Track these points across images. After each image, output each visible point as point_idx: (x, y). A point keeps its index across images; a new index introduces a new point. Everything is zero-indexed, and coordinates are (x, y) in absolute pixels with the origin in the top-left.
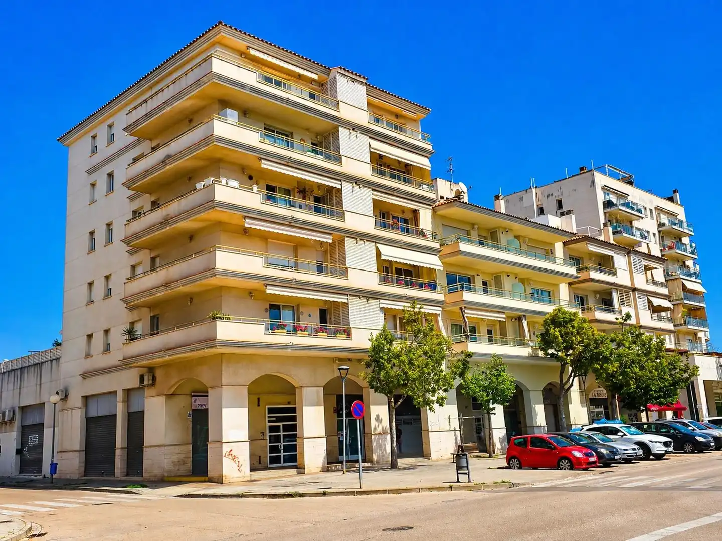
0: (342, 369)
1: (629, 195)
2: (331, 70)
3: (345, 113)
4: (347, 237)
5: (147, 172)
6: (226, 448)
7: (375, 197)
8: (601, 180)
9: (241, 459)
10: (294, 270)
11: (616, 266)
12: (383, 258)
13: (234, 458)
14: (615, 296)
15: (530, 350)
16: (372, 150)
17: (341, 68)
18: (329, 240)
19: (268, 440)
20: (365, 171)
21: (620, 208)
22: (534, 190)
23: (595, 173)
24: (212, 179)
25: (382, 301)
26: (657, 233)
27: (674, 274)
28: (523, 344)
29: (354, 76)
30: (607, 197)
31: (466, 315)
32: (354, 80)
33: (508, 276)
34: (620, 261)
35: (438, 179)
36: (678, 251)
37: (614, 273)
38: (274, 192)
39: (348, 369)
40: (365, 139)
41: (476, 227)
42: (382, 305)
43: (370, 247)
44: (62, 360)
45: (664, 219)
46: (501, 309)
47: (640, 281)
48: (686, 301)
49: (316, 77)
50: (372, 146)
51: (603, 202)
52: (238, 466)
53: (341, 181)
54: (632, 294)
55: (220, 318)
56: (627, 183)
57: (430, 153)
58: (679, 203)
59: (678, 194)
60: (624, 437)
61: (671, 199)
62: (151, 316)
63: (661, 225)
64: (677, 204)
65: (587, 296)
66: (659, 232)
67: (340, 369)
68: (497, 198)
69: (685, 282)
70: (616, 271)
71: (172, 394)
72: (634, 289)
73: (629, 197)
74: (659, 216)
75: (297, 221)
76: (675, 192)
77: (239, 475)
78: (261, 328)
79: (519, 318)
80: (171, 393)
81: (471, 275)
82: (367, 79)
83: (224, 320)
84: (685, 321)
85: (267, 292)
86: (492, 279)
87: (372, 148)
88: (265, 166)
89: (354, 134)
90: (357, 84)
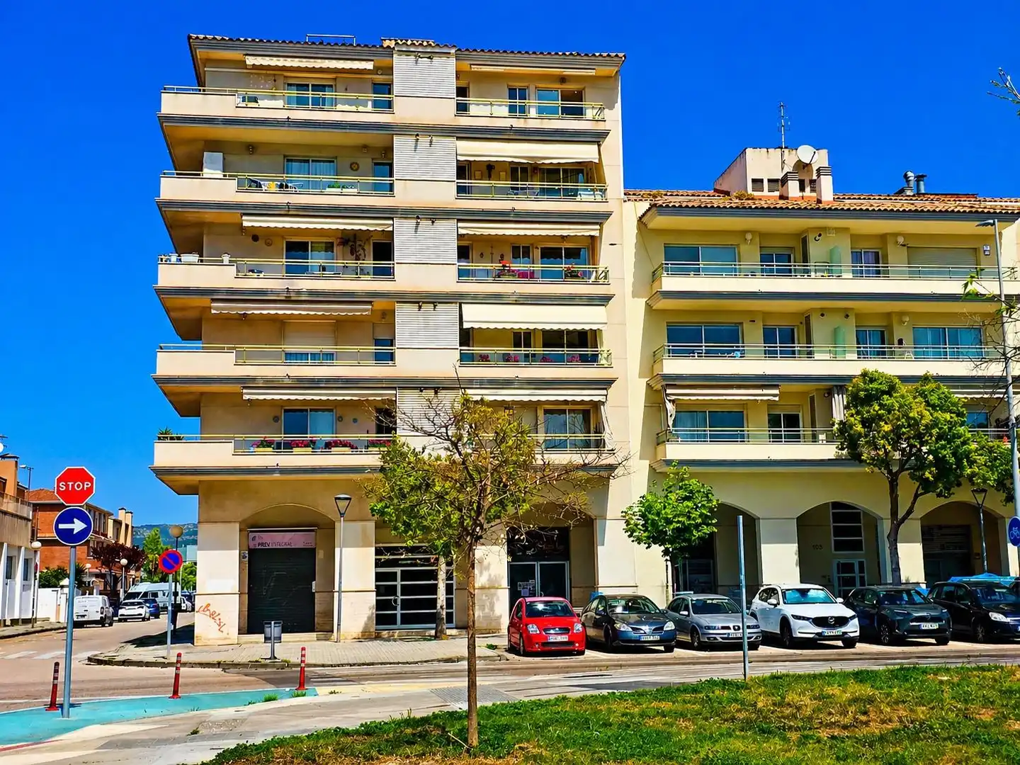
0: (339, 499)
4: (398, 302)
6: (199, 602)
9: (224, 617)
12: (469, 326)
16: (460, 159)
18: (365, 311)
25: (469, 391)
29: (428, 49)
32: (431, 55)
33: (822, 315)
35: (749, 151)
40: (447, 143)
41: (749, 237)
43: (449, 312)
49: (369, 66)
53: (392, 219)
75: (299, 293)
77: (219, 635)
78: (227, 448)
85: (244, 398)
86: (801, 323)
87: (460, 155)
88: (249, 224)
89: (424, 141)
90: (436, 60)
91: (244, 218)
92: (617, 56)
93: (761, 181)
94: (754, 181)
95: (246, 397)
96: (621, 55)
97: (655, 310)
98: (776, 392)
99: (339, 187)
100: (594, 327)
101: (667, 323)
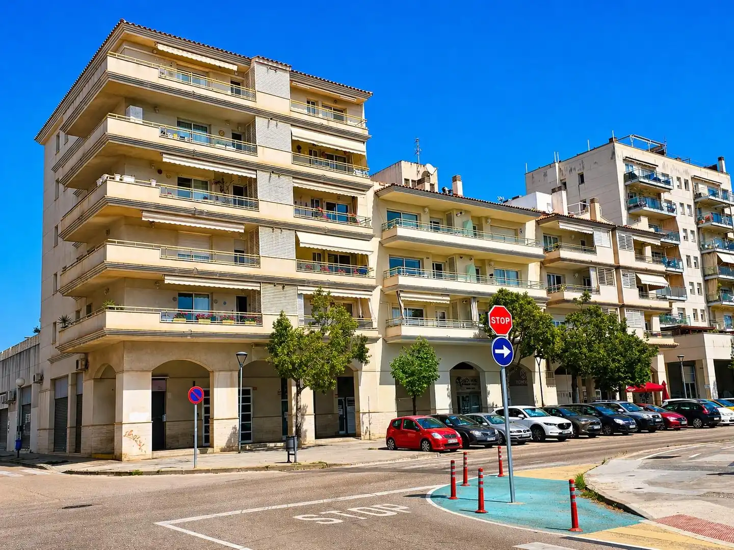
0: (240, 355)
1: (657, 166)
2: (251, 60)
3: (263, 102)
4: (260, 226)
5: (73, 170)
6: (125, 428)
7: (296, 185)
8: (622, 151)
9: (142, 439)
10: (193, 261)
11: (596, 244)
12: (301, 245)
13: (135, 438)
14: (593, 275)
15: (477, 332)
16: (294, 138)
17: (258, 57)
18: (241, 229)
19: (204, 420)
20: (285, 160)
21: (642, 180)
22: (557, 165)
23: (615, 144)
24: (107, 175)
25: (300, 288)
26: (692, 204)
27: (710, 247)
28: (472, 326)
29: (275, 65)
30: (630, 169)
31: (402, 299)
32: (276, 69)
33: (461, 258)
34: (602, 239)
35: (403, 162)
36: (714, 223)
37: (592, 250)
38: (190, 187)
39: (246, 355)
40: (286, 128)
41: (427, 210)
42: (299, 292)
43: (289, 236)
44: (40, 346)
45: (703, 190)
46: (444, 292)
47: (628, 258)
48: (721, 276)
49: (235, 68)
50: (293, 134)
51: (624, 174)
52: (140, 445)
53: (256, 171)
54: (615, 272)
55: (110, 308)
56: (658, 153)
57: (367, 138)
58: (725, 171)
59: (723, 162)
60: (526, 419)
61: (714, 168)
62: (87, 306)
63: (697, 196)
64: (722, 172)
65: (564, 275)
66: (695, 203)
67: (237, 355)
68: (455, 179)
69: (721, 256)
70: (595, 249)
71: (101, 378)
72: (618, 268)
73: (657, 168)
74: (696, 187)
75: (201, 212)
76: (720, 159)
77: (139, 452)
78: (157, 317)
79: (467, 300)
80: (99, 377)
81: (421, 259)
82: (290, 66)
83: (115, 310)
84: (719, 297)
85: (165, 283)
86: (446, 262)
87: (294, 136)
88: (168, 161)
89: (273, 123)
90: (279, 72)
91: (164, 156)
92: (369, 93)
93: (408, 180)
94: (405, 179)
95: (166, 282)
96: (371, 93)
97: (384, 247)
98: (449, 299)
99: (223, 145)
100: (364, 253)
101: (389, 255)
